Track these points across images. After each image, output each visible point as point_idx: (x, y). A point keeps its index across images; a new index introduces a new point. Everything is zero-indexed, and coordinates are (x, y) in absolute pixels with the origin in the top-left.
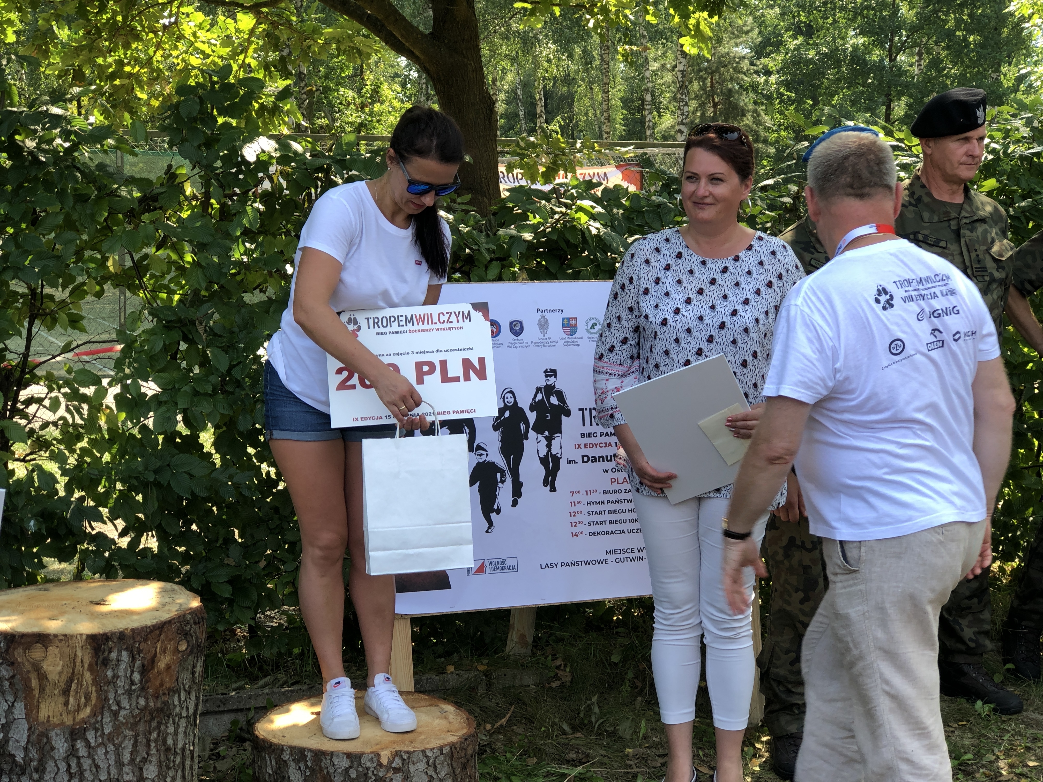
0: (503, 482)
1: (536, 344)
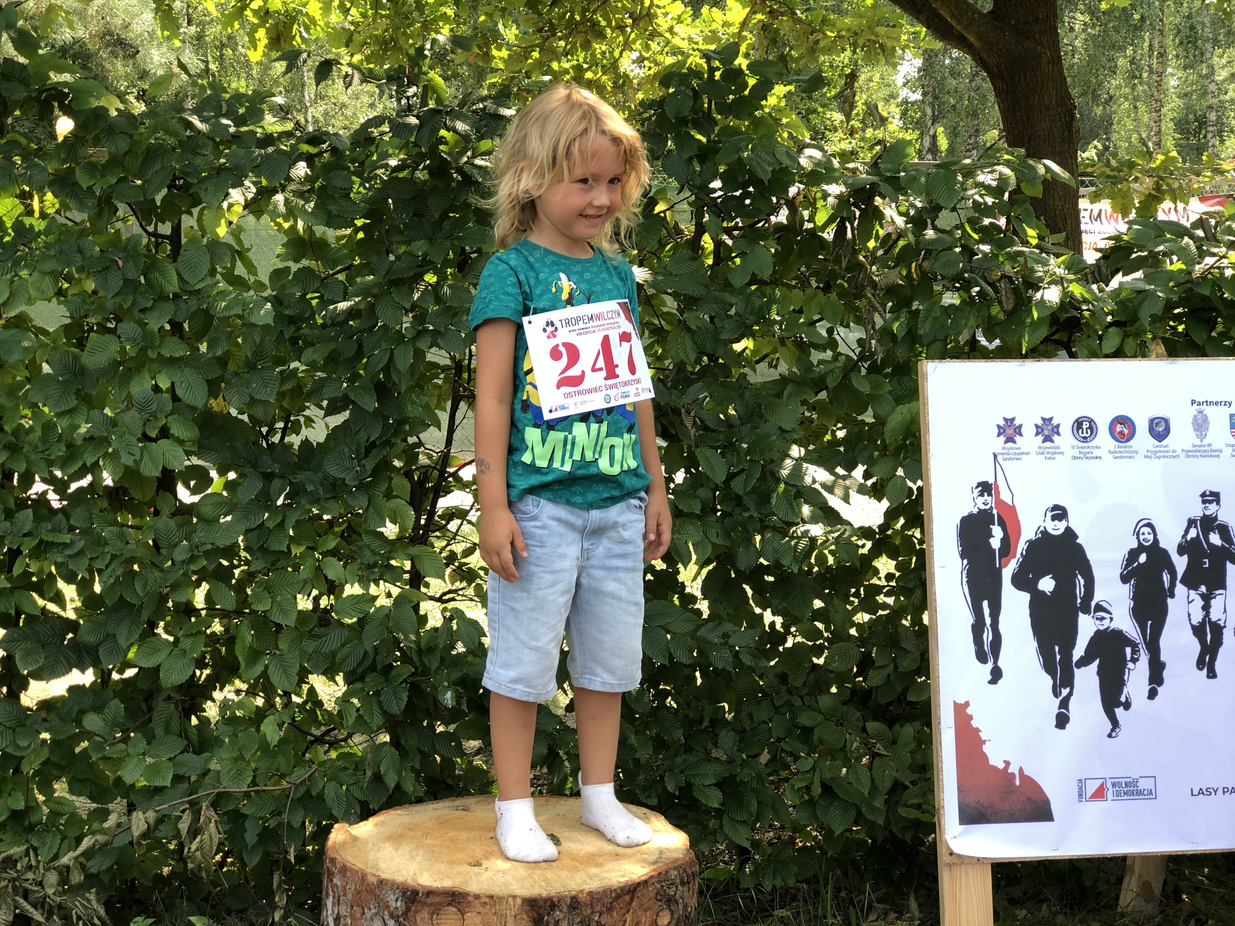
0: (1134, 660)
1: (1188, 453)
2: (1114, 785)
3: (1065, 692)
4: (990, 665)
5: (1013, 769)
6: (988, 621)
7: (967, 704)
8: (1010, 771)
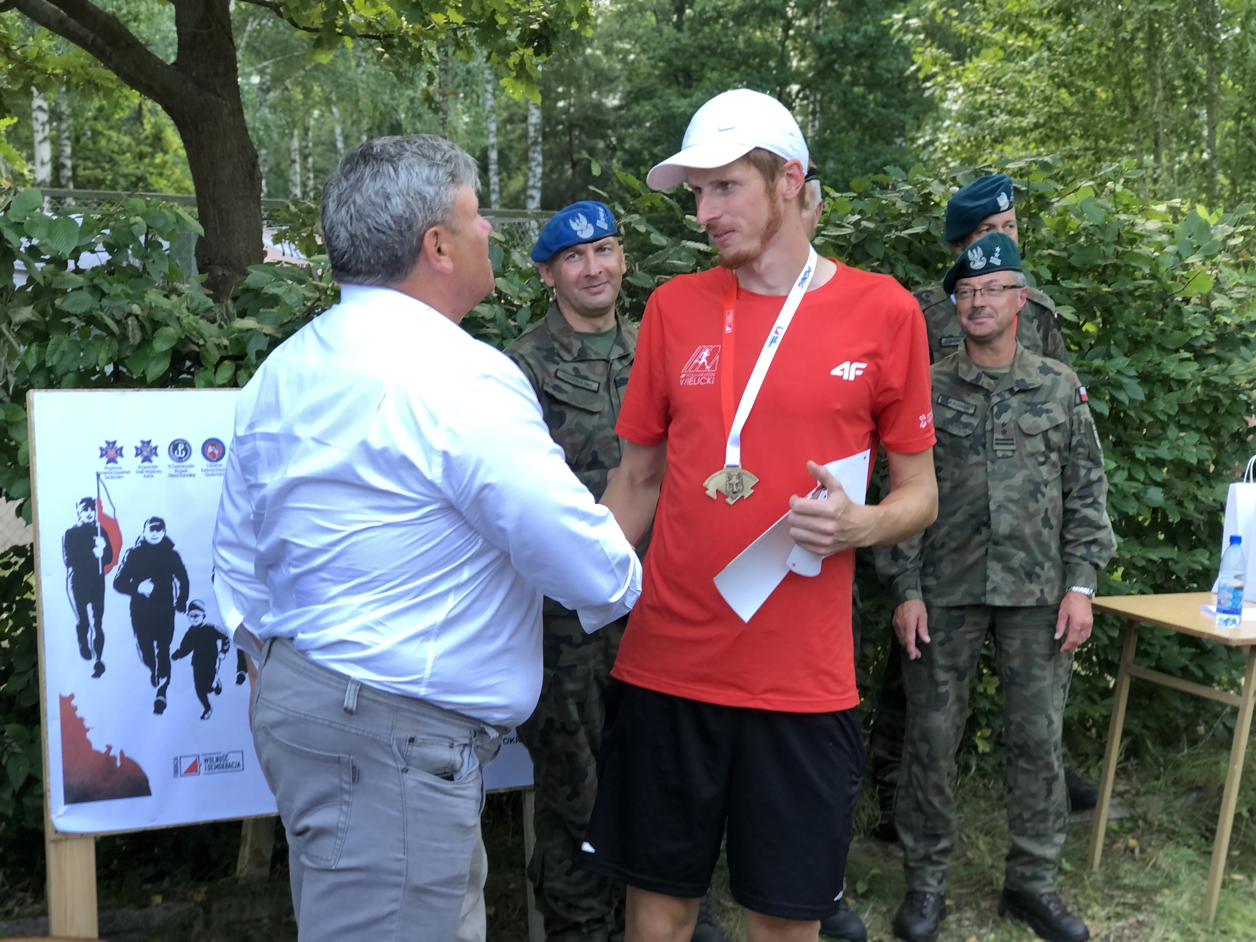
2: (206, 761)
3: (163, 682)
4: (94, 661)
5: (115, 752)
6: (92, 621)
7: (72, 697)
8: (112, 753)
